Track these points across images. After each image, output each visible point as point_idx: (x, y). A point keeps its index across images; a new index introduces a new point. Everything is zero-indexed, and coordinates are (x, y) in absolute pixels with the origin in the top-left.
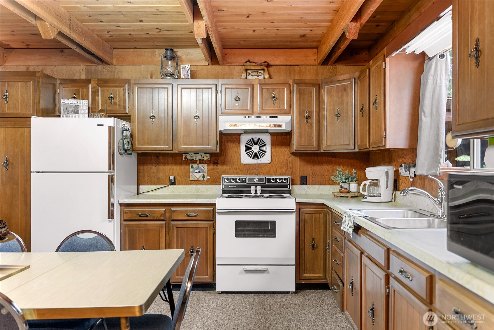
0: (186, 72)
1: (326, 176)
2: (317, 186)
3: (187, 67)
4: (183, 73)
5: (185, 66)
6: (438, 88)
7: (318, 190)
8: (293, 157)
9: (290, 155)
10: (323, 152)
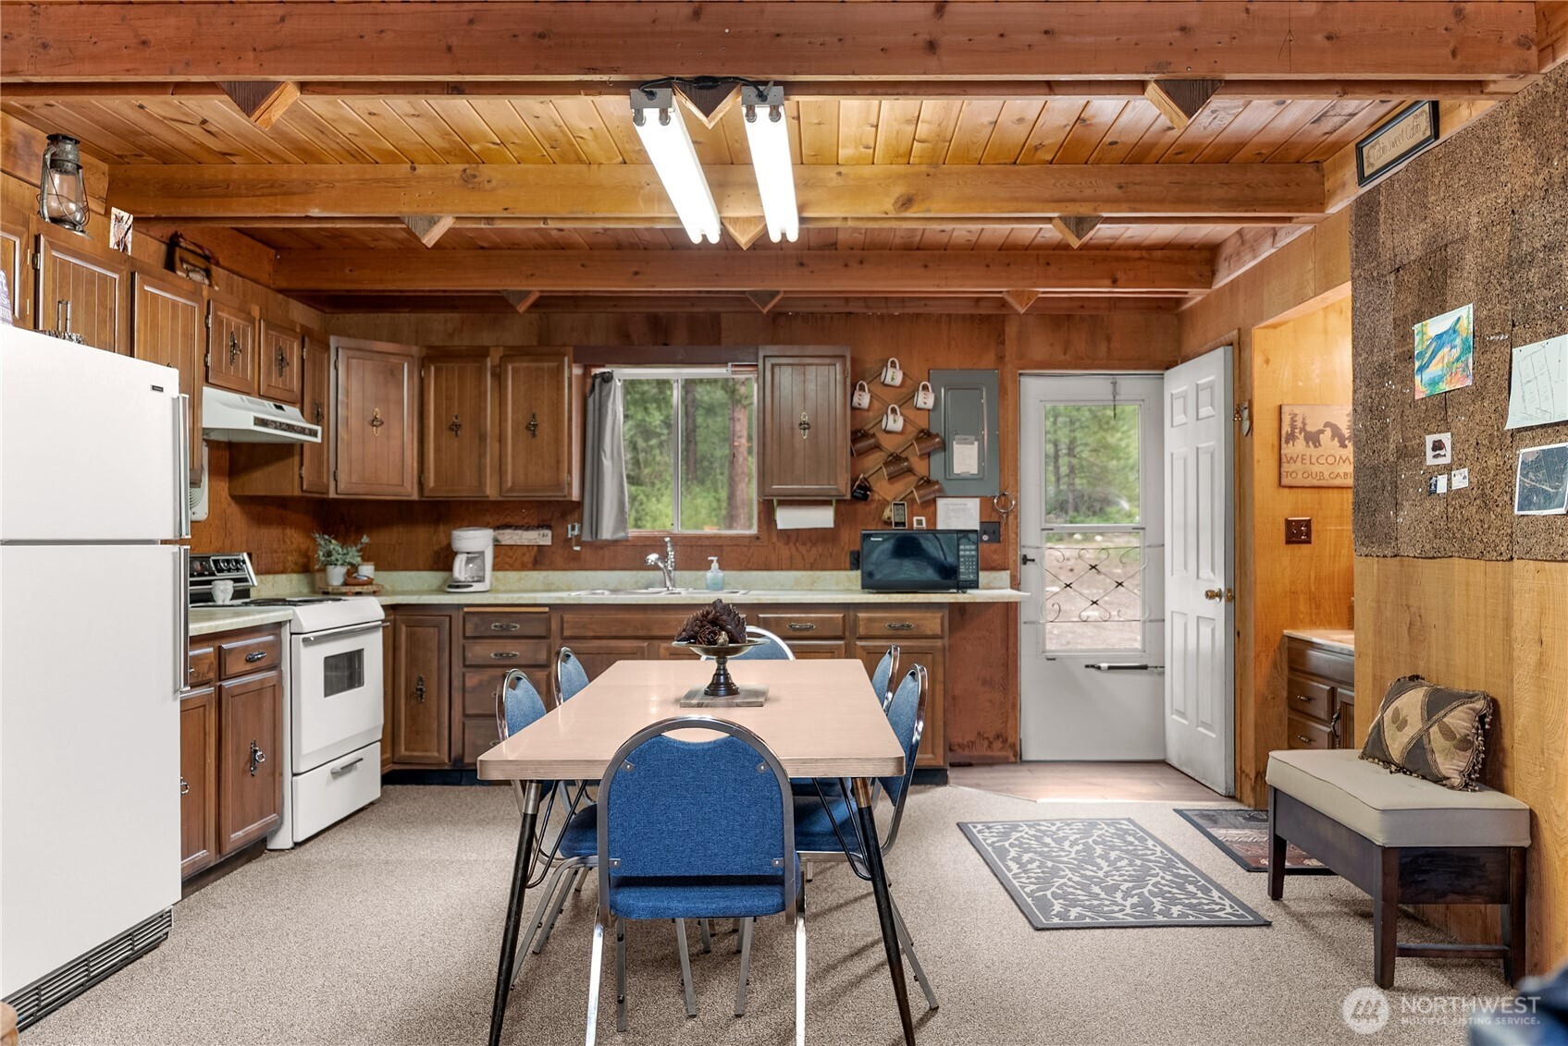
0: (123, 235)
1: (276, 552)
2: (270, 577)
3: (125, 219)
4: (115, 236)
5: (121, 215)
6: (617, 422)
7: (273, 586)
8: (233, 505)
9: (229, 498)
10: (336, 496)
